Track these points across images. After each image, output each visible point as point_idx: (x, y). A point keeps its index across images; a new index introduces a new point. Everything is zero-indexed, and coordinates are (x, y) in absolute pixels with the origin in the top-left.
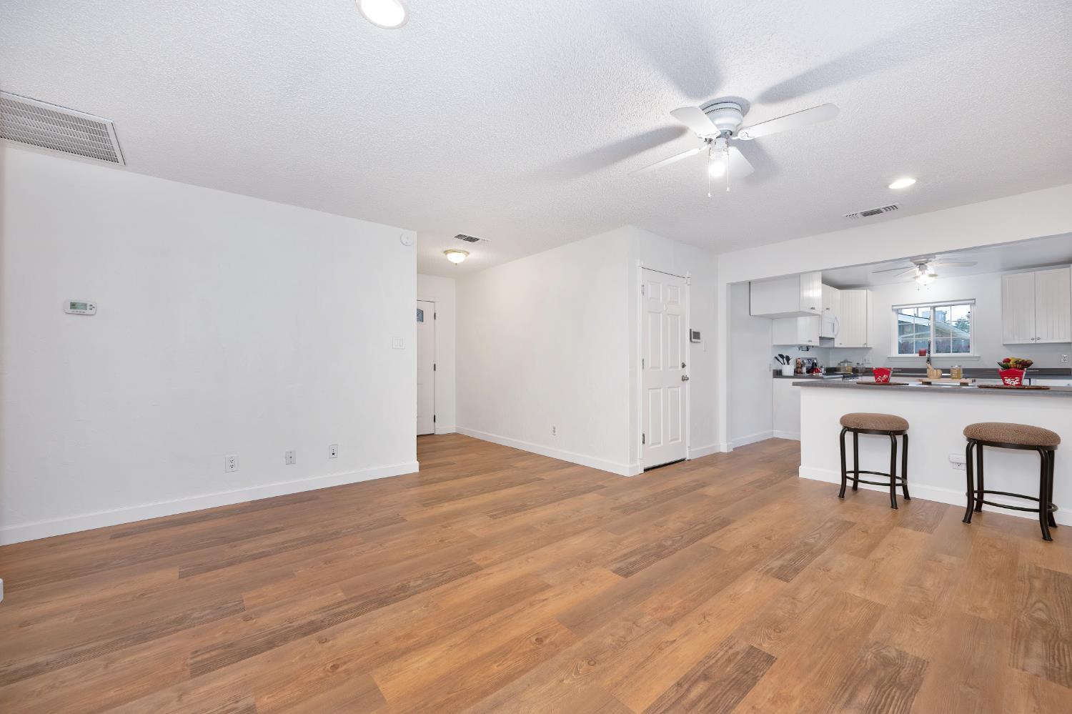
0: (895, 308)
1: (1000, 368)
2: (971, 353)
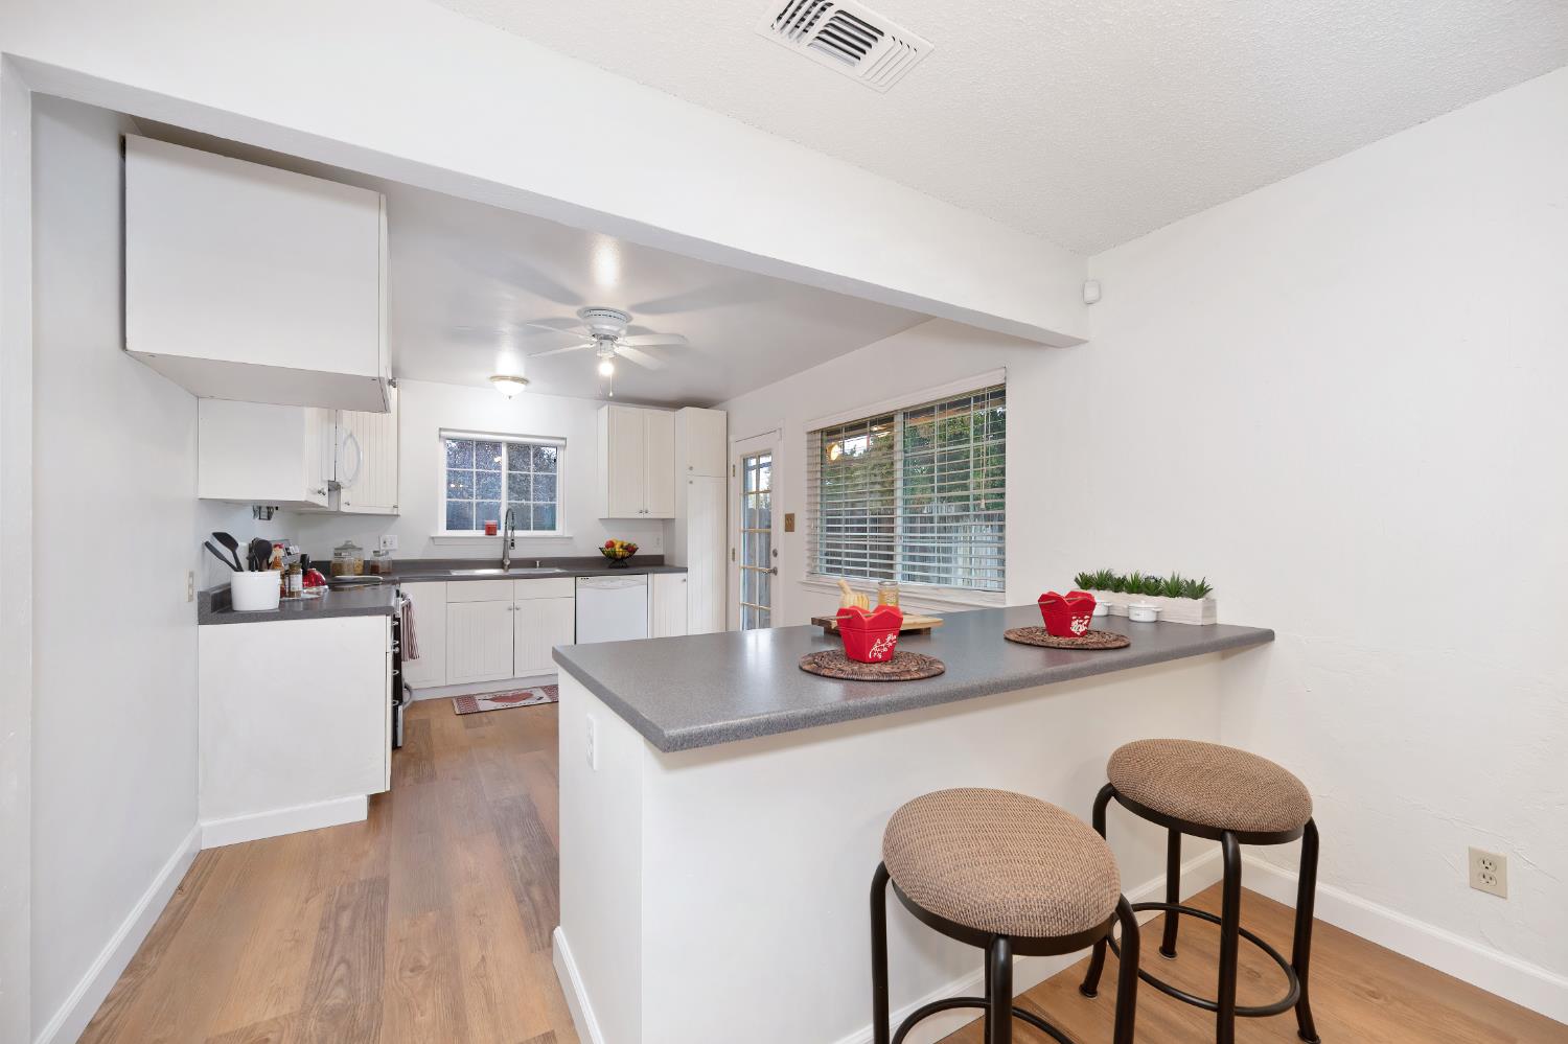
0: (443, 433)
1: (602, 554)
2: (559, 531)
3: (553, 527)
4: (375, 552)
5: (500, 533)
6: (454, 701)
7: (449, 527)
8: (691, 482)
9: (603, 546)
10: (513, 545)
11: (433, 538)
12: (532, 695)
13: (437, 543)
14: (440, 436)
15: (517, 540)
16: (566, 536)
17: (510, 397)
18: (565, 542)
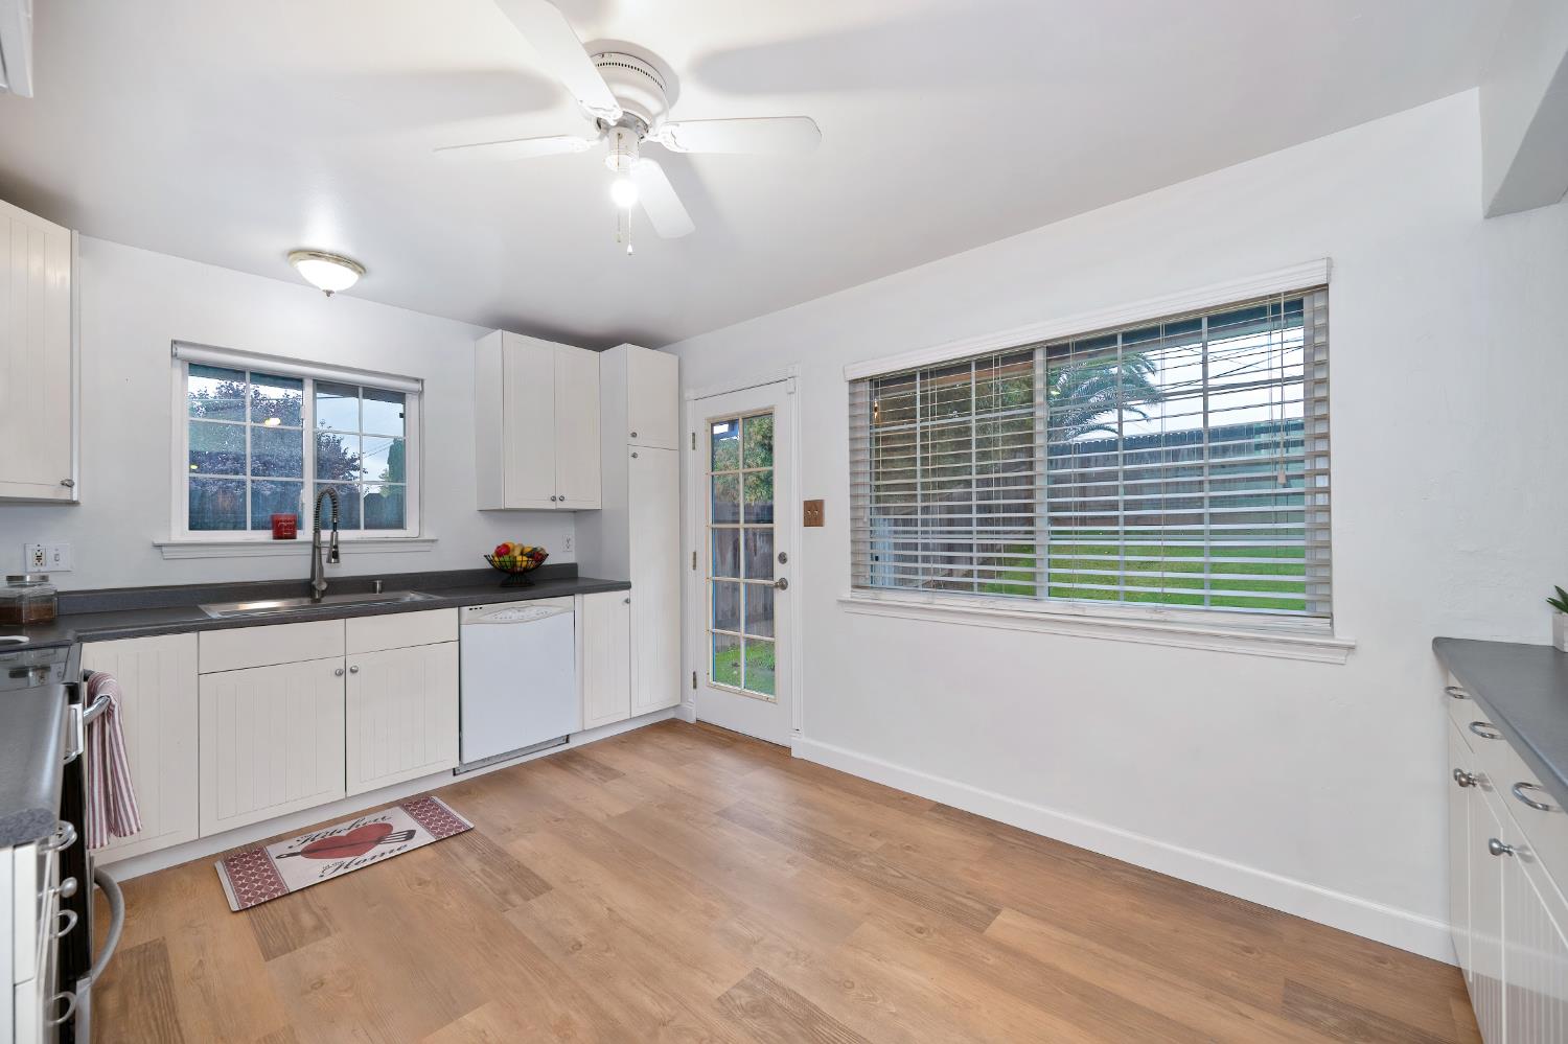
2: (411, 529)
3: (402, 524)
4: (10, 579)
5: (305, 534)
6: (220, 866)
7: (192, 527)
8: (634, 456)
9: (491, 551)
10: (335, 555)
11: (159, 546)
12: (389, 827)
13: (167, 555)
14: (174, 356)
15: (340, 546)
16: (426, 537)
17: (329, 293)
18: (425, 547)
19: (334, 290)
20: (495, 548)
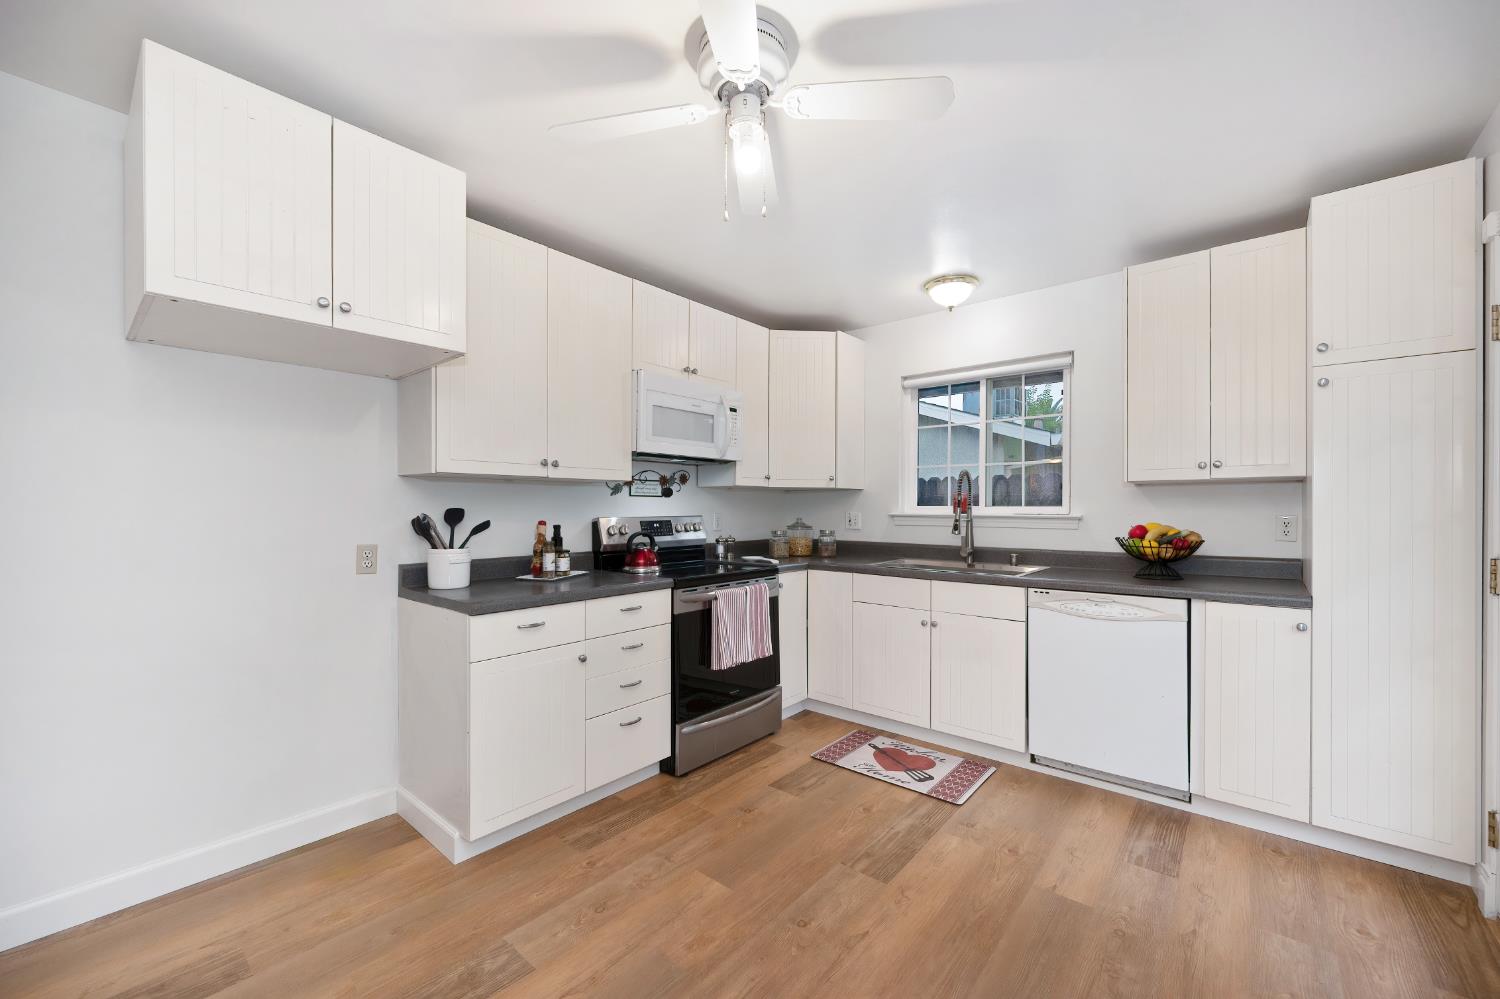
0: (908, 383)
1: (1119, 550)
2: (1066, 508)
3: (1059, 503)
7: (920, 503)
8: (1323, 385)
9: (1124, 534)
11: (893, 516)
13: (897, 523)
14: (904, 388)
15: (974, 520)
16: (1074, 515)
17: (951, 308)
18: (1074, 524)
19: (955, 305)
20: (1130, 528)
